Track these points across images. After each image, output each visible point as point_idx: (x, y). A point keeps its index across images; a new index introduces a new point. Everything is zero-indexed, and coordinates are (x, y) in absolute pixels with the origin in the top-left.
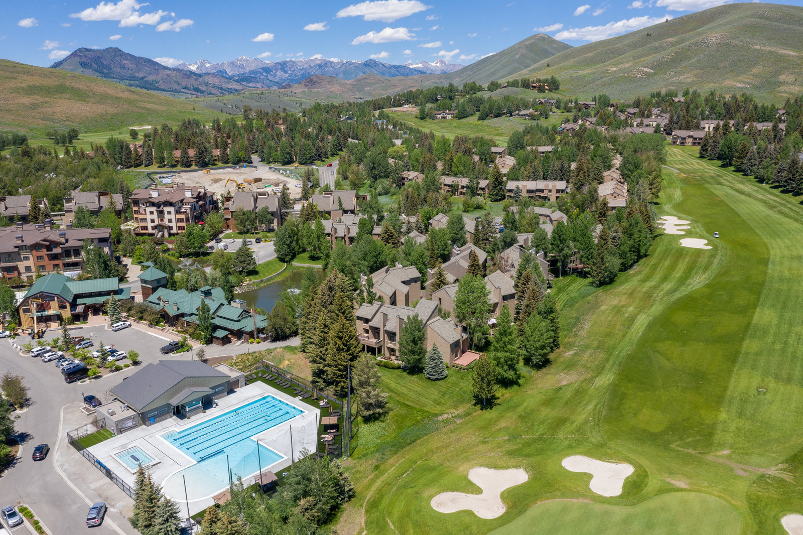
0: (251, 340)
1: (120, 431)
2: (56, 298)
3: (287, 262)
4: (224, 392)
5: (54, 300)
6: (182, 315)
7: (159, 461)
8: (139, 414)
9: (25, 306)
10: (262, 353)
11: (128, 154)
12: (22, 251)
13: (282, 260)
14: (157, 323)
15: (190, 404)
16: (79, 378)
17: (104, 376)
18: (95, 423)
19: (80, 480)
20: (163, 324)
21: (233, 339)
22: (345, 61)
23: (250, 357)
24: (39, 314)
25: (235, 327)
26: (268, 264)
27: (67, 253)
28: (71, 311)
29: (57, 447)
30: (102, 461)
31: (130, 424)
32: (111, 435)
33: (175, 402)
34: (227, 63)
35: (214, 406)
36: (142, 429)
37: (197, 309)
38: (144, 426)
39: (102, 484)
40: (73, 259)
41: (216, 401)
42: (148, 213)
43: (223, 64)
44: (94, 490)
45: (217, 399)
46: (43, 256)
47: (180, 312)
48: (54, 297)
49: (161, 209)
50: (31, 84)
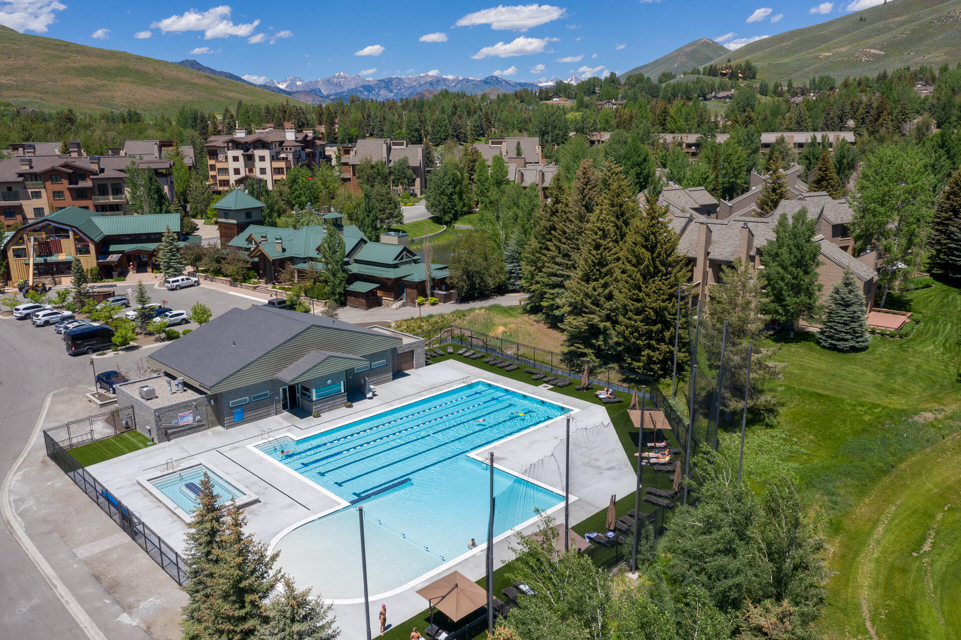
0: (420, 299)
1: (166, 434)
2: (71, 233)
3: (446, 223)
4: (386, 372)
5: (68, 237)
6: (293, 260)
7: (255, 497)
8: (209, 398)
9: (17, 244)
10: (446, 316)
11: (203, 128)
12: (30, 182)
13: (437, 220)
14: (246, 279)
15: (320, 382)
16: (95, 347)
17: (144, 348)
18: (113, 419)
19: (55, 535)
20: (256, 280)
21: (386, 299)
22: (461, 78)
23: (423, 324)
24: (40, 260)
25: (392, 274)
26: (416, 225)
27: (102, 189)
28: (98, 259)
29: (18, 465)
30: (116, 493)
31: (188, 419)
32: (146, 442)
33: (289, 375)
34: (322, 80)
35: (370, 395)
36: (216, 434)
37: (318, 249)
38: (219, 428)
39: (108, 547)
40: (111, 199)
41: (372, 387)
42: (230, 159)
43: (317, 81)
44: (86, 562)
45: (376, 384)
46: (62, 192)
47: (287, 255)
48: (67, 231)
49: (250, 152)
50: (85, 64)
